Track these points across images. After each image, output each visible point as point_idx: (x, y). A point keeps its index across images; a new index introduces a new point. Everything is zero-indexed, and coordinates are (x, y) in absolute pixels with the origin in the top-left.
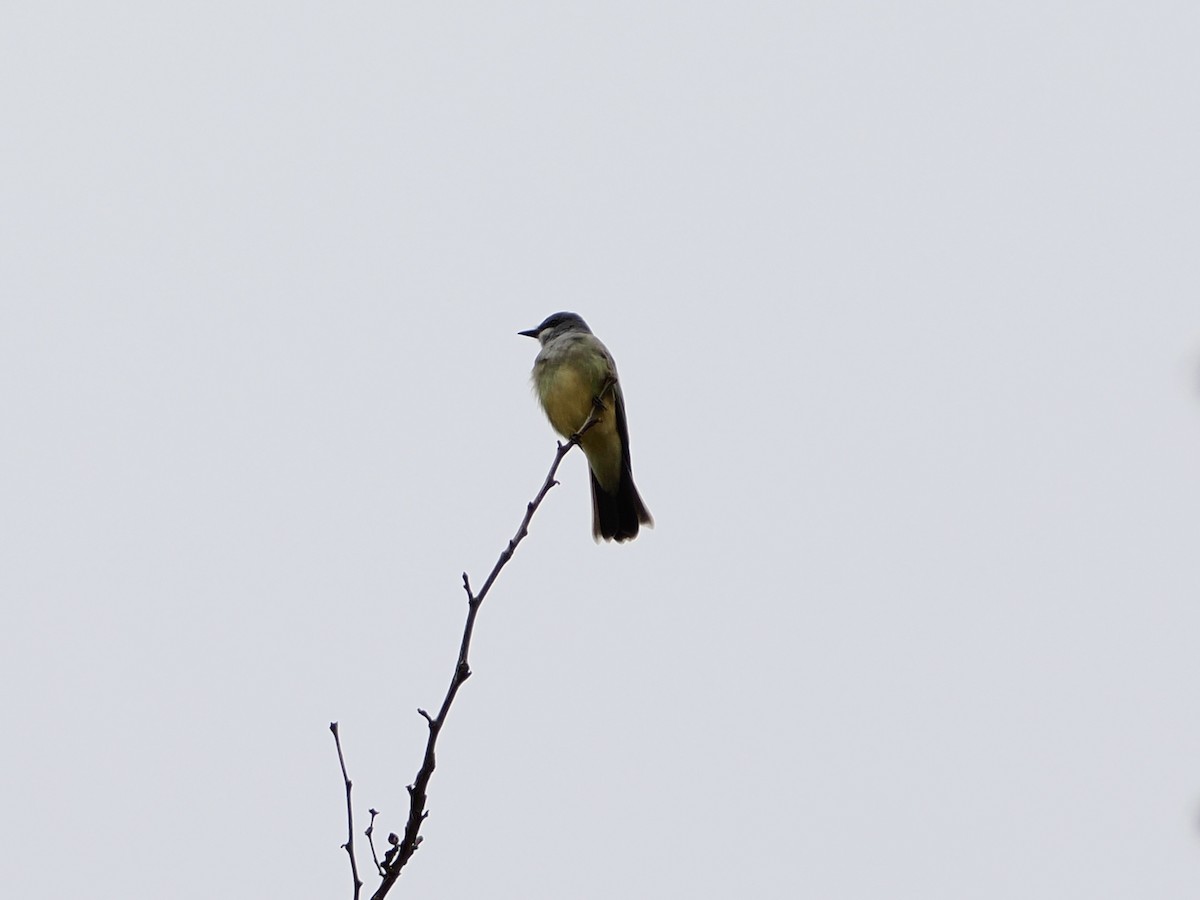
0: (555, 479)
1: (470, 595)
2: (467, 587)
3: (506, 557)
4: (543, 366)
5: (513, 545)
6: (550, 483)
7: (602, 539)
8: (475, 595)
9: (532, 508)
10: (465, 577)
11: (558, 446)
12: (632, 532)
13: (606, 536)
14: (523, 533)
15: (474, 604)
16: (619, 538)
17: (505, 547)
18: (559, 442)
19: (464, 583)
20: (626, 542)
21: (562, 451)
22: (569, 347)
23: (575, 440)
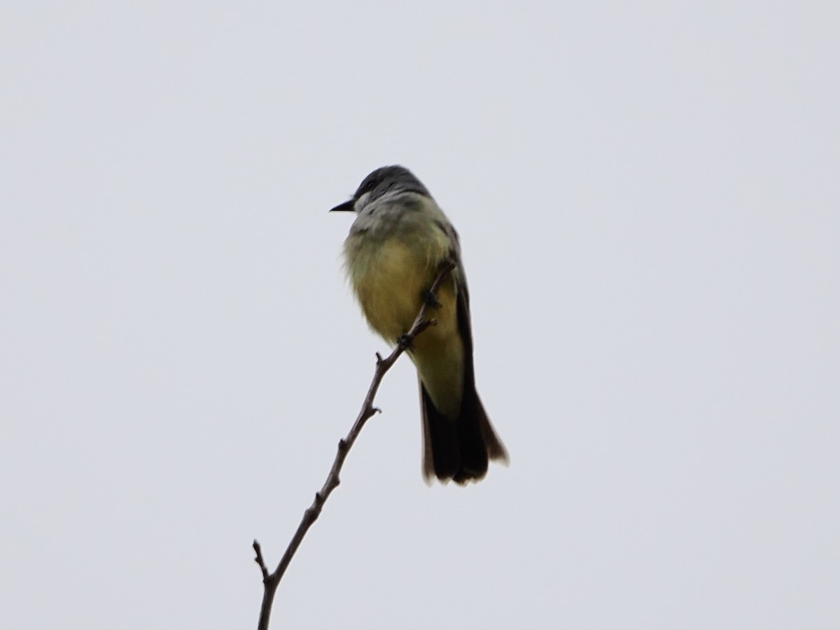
0: (374, 405)
1: (265, 572)
2: (259, 560)
3: (311, 516)
4: (362, 237)
5: (320, 500)
6: (368, 412)
7: (435, 480)
8: (272, 570)
9: (344, 447)
10: (256, 547)
11: (376, 360)
12: (478, 470)
13: (442, 475)
14: (334, 482)
15: (271, 583)
16: (460, 479)
17: (310, 503)
18: (378, 355)
19: (255, 555)
20: (470, 485)
21: (384, 366)
22: (400, 216)
23: (405, 344)
